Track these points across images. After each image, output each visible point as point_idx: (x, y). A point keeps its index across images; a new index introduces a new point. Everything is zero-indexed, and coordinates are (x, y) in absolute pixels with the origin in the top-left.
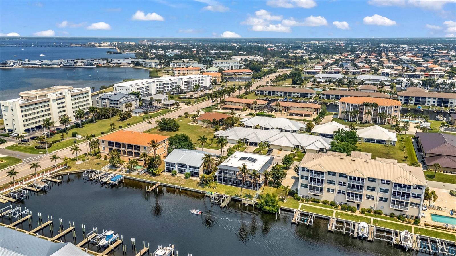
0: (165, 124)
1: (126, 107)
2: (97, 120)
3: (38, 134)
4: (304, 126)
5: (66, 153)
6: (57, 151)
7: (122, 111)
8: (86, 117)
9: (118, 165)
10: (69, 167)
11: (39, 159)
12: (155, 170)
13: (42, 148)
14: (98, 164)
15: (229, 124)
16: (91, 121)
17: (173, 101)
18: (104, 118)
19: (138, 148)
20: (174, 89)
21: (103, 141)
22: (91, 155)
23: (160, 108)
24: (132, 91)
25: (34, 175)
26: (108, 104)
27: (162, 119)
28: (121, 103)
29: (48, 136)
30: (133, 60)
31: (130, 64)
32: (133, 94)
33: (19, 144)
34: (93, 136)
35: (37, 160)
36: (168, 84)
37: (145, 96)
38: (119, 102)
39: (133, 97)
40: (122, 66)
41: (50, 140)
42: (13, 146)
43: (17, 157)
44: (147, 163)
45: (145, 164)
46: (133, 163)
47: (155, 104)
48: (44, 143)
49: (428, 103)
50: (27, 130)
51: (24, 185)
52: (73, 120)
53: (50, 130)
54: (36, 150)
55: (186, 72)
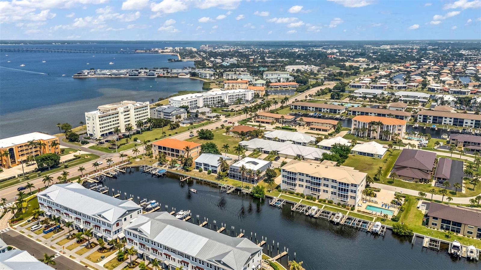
0: (203, 134)
1: (176, 118)
2: (153, 129)
3: (110, 138)
4: (314, 139)
5: (130, 152)
6: (123, 151)
7: (173, 122)
8: (145, 126)
9: (164, 163)
10: (131, 163)
11: (112, 156)
12: (188, 167)
13: (113, 149)
14: (151, 161)
15: (253, 135)
16: (148, 130)
17: (214, 114)
18: (159, 127)
19: (178, 151)
20: (219, 102)
21: (155, 145)
22: (146, 155)
23: (203, 120)
24: (182, 105)
25: (109, 167)
26: (162, 116)
27: (201, 130)
28: (172, 115)
29: (117, 140)
30: (190, 70)
31: (187, 74)
32: (182, 107)
33: (98, 145)
34: (149, 141)
35: (110, 157)
36: (214, 98)
37: (194, 109)
38: (170, 115)
39: (182, 110)
40: (180, 77)
41: (118, 143)
42: (93, 146)
43: (97, 154)
44: (184, 162)
45: (182, 163)
46: (174, 162)
47: (200, 116)
48: (114, 145)
49: (445, 122)
50: (103, 135)
51: (103, 173)
52: (135, 128)
53: (119, 135)
54: (109, 150)
55: (235, 85)
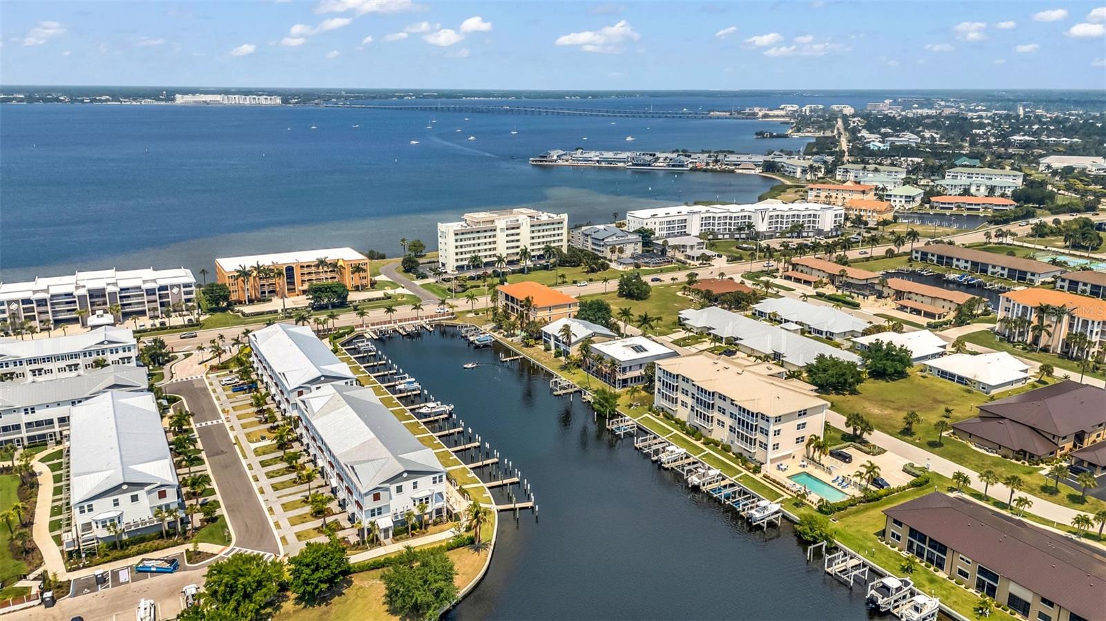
17: (701, 252)
26: (589, 245)
28: (606, 245)
36: (731, 218)
38: (602, 243)
39: (633, 236)
55: (834, 195)
